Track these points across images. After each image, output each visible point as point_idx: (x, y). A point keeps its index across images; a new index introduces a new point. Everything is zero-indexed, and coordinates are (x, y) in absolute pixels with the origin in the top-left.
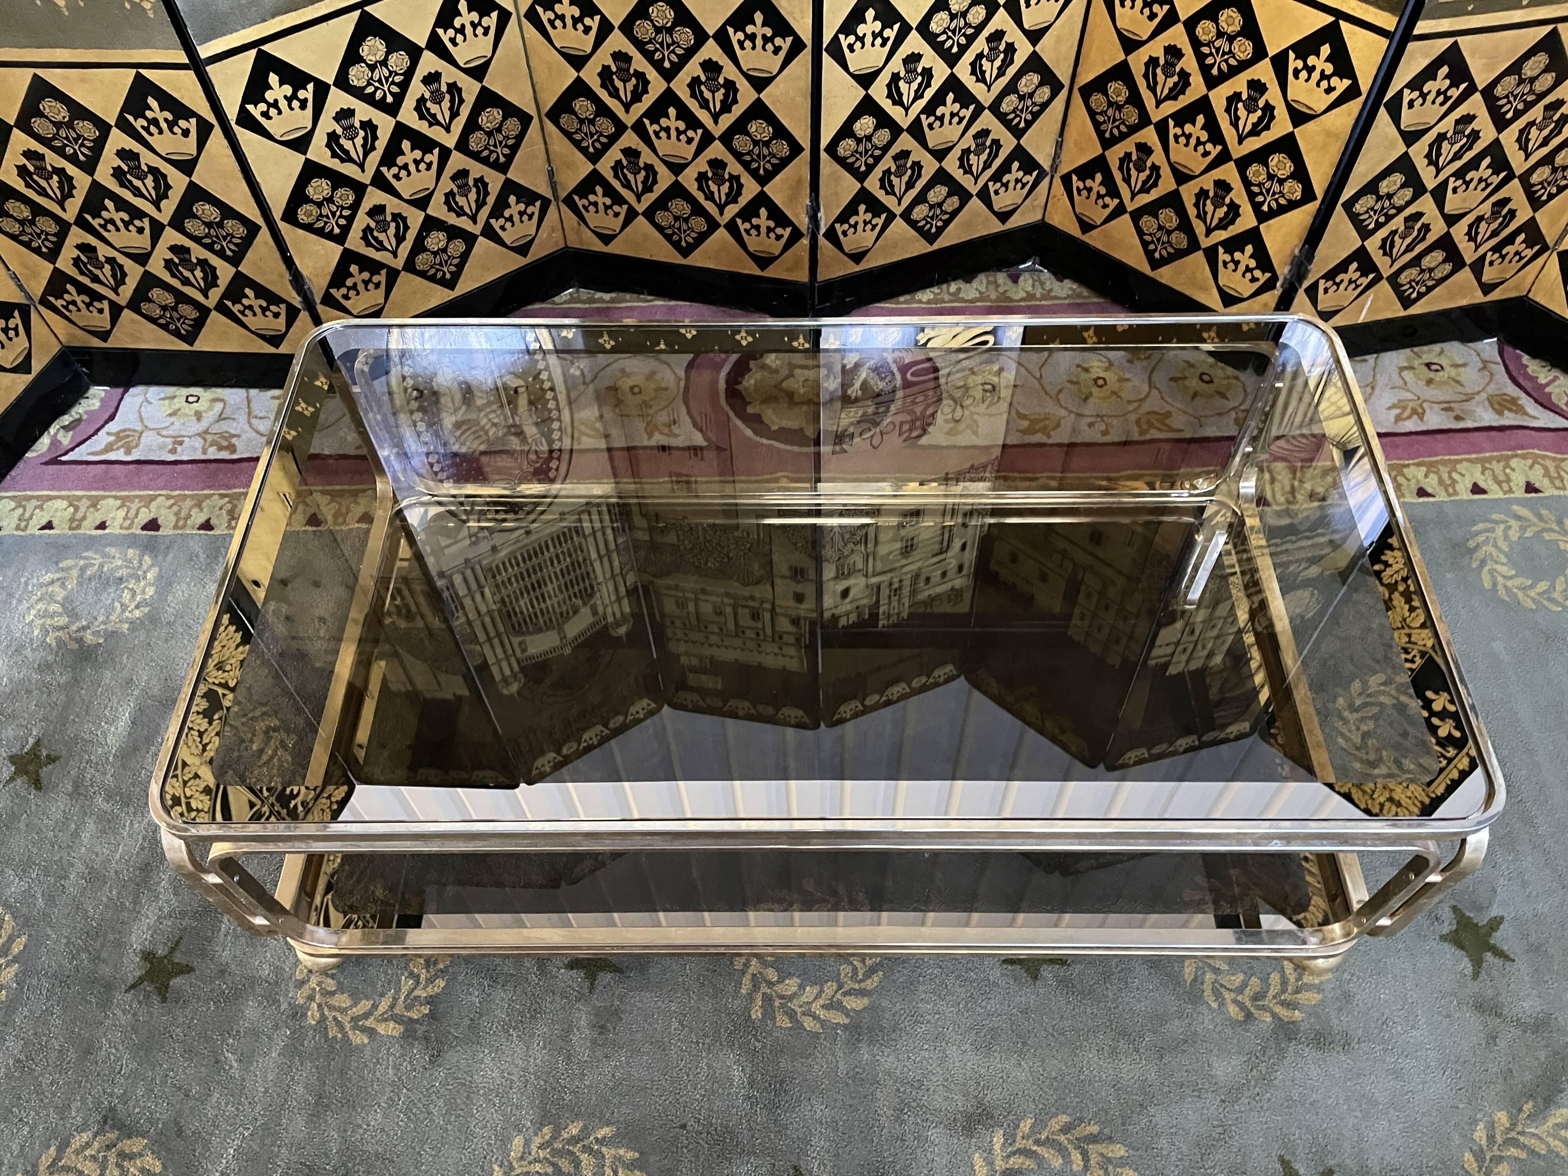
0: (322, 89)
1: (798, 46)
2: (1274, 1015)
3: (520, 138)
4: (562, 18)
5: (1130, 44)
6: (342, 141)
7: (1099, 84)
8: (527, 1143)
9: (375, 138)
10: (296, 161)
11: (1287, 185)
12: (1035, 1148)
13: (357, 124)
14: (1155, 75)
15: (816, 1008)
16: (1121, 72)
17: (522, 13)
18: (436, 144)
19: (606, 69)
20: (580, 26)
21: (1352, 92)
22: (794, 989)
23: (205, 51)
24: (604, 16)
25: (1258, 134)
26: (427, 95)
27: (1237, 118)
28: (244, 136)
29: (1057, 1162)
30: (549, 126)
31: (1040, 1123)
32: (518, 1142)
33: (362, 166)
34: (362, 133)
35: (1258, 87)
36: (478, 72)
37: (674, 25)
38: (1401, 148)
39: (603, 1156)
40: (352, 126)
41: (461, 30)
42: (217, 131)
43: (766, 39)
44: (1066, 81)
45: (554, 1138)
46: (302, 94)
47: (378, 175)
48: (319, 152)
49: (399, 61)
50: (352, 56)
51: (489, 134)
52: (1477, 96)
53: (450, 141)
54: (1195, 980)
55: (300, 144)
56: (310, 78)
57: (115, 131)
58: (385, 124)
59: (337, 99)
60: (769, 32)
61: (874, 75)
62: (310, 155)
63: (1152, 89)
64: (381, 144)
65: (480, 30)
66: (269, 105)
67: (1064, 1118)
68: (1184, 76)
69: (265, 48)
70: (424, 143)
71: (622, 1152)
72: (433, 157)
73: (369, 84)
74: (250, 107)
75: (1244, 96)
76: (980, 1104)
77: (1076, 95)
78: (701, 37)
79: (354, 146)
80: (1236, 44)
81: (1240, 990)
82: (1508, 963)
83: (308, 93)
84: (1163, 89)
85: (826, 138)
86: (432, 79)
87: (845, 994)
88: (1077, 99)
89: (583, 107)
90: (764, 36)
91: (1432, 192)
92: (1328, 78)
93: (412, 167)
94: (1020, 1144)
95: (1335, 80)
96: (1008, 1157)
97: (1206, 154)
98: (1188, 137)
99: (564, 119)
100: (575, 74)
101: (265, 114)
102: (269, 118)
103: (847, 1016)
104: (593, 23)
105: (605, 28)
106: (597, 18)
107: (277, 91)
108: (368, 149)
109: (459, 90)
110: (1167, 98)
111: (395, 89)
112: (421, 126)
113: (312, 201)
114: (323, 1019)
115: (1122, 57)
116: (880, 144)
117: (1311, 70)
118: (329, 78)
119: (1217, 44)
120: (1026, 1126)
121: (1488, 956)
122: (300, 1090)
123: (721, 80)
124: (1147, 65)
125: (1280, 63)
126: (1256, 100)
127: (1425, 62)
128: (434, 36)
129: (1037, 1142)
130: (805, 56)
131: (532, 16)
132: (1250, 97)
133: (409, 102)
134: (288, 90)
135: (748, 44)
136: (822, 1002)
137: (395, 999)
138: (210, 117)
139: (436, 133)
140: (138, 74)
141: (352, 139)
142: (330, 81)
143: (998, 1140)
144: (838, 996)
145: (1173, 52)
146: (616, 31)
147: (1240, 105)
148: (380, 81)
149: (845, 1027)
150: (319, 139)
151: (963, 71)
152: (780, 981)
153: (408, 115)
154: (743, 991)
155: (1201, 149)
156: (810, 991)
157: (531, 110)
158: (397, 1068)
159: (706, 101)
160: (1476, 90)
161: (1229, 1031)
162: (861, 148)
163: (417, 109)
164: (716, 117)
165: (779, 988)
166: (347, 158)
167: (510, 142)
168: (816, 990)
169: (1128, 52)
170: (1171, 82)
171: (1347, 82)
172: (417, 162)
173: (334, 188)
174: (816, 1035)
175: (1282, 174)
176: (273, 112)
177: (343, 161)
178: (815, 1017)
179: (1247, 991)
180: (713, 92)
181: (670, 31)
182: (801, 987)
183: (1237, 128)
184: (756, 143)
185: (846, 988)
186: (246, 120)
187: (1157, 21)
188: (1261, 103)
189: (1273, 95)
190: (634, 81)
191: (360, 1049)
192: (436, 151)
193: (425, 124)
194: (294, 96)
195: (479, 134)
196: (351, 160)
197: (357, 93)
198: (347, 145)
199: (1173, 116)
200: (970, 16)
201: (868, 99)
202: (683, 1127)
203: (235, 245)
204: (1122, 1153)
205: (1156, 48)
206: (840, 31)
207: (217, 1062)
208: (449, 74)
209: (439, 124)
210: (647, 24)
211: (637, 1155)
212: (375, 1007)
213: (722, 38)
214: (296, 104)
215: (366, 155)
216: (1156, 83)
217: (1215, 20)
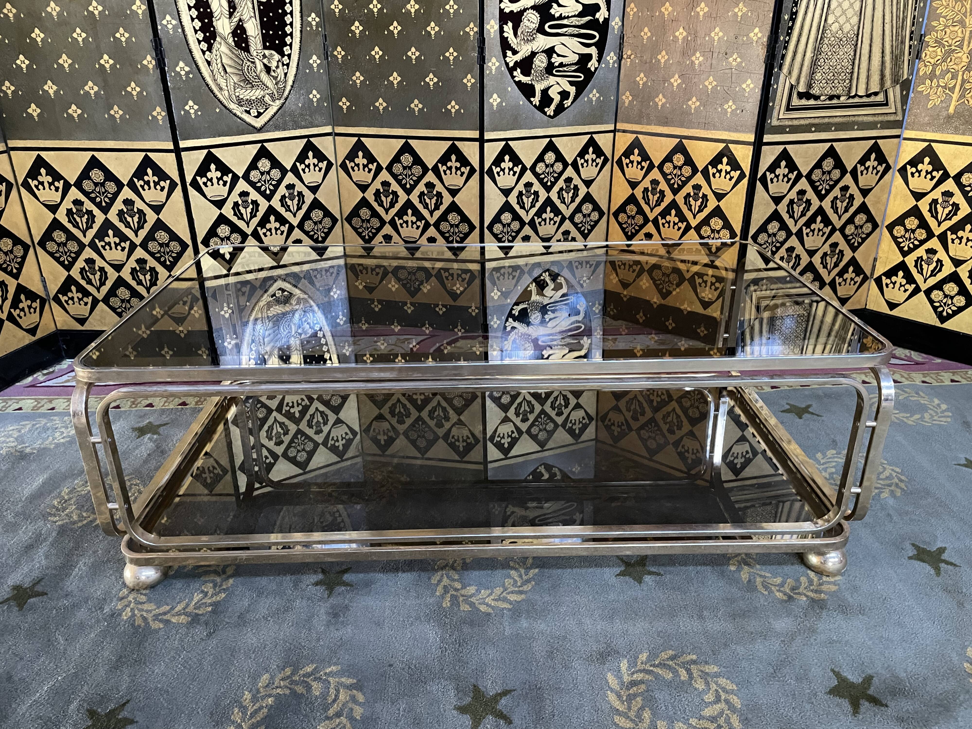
0: (235, 178)
1: (472, 171)
2: (807, 596)
3: (331, 229)
4: (358, 165)
5: (633, 185)
6: (241, 208)
7: (622, 209)
8: (272, 678)
9: (257, 210)
10: (215, 212)
11: (721, 233)
12: (651, 668)
13: (250, 201)
14: (648, 196)
15: (489, 600)
16: (632, 199)
17: (339, 164)
18: (287, 222)
19: (378, 191)
20: (366, 169)
21: (742, 176)
22: (473, 592)
23: (183, 144)
24: (378, 164)
25: (702, 211)
26: (287, 195)
27: (691, 206)
28: (192, 192)
29: (669, 676)
30: (346, 225)
31: (653, 655)
32: (266, 677)
33: (248, 224)
34: (251, 206)
35: (697, 187)
36: (314, 189)
37: (413, 165)
38: (773, 207)
39: (329, 682)
40: (247, 201)
41: (308, 166)
42: (179, 188)
43: (457, 169)
44: (606, 211)
45: (293, 674)
46: (225, 178)
47: (255, 231)
48: (227, 211)
49: (276, 174)
50: (253, 166)
51: (315, 223)
52: (804, 179)
53: (295, 222)
54: (749, 581)
55: (219, 204)
56: (230, 171)
57: (126, 188)
58: (264, 205)
59: (242, 186)
60: (458, 165)
61: (511, 190)
62: (223, 211)
63: (648, 204)
64: (260, 214)
65: (317, 169)
66: (208, 180)
67: (671, 652)
68: (662, 192)
69: (212, 150)
70: (282, 220)
71: (343, 680)
72: (285, 228)
73: (259, 182)
74: (198, 178)
75: (692, 194)
76: (609, 646)
77: (611, 216)
78: (425, 170)
79: (246, 212)
80: (683, 170)
81: (782, 585)
82: (957, 568)
83: (228, 178)
84: (653, 202)
85: (487, 222)
86: (290, 187)
87: (508, 593)
88: (612, 219)
89: (365, 213)
90: (456, 167)
91: (796, 234)
92: (729, 173)
93: (273, 231)
94: (639, 666)
95: (732, 173)
96: (633, 674)
97: (679, 229)
98: (669, 223)
99: (355, 221)
100: (362, 195)
101: (205, 184)
102: (207, 186)
103: (511, 604)
104: (373, 167)
105: (379, 169)
106: (375, 164)
107: (213, 174)
108: (253, 215)
109: (303, 196)
110: (655, 206)
111: (271, 188)
112: (282, 210)
113: (219, 236)
114: (134, 615)
115: (631, 192)
116: (515, 230)
117: (720, 171)
118: (240, 174)
119: (675, 172)
120: (644, 657)
121: (942, 565)
122: (106, 654)
123: (435, 193)
124: (643, 192)
125: (705, 173)
126: (698, 194)
127: (773, 158)
128: (294, 165)
129: (654, 666)
130: (476, 176)
131: (343, 166)
132: (695, 194)
133: (277, 196)
134: (219, 174)
135: (448, 172)
136: (492, 597)
137: (188, 605)
138: (177, 180)
139: (288, 216)
140: (146, 155)
141: (246, 208)
142: (241, 175)
143: (624, 665)
144: (504, 594)
145: (655, 182)
146: (384, 170)
147: (691, 199)
148: (265, 181)
149: (510, 610)
150: (229, 205)
151: (554, 195)
152: (464, 587)
153: (275, 202)
154: (438, 594)
155: (676, 227)
156: (484, 593)
157: (338, 216)
158: (181, 640)
159: (427, 204)
160: (802, 176)
161: (779, 605)
162: (505, 230)
163: (281, 201)
164: (431, 213)
165: (463, 592)
166: (241, 218)
167: (326, 230)
168: (489, 591)
169: (633, 189)
170: (656, 198)
171: (738, 172)
172: (276, 229)
173: (232, 233)
174: (489, 614)
175: (718, 228)
176: (209, 183)
177: (239, 218)
178: (487, 605)
179: (786, 585)
180: (431, 199)
181: (410, 168)
182: (478, 591)
183: (691, 211)
184: (452, 226)
185: (509, 590)
186: (195, 184)
187: (645, 170)
188: (701, 195)
189: (705, 189)
190: (391, 196)
191: (157, 631)
192: (287, 225)
193: (284, 209)
194: (221, 178)
195: (310, 222)
196: (243, 219)
197: (252, 184)
198: (243, 210)
199: (660, 214)
200: (555, 167)
201: (507, 203)
202: (391, 665)
203: (173, 257)
204: (716, 669)
205: (646, 183)
206: (492, 164)
207: (49, 641)
208: (300, 187)
209: (291, 211)
210: (399, 165)
211: (355, 681)
212: (172, 609)
213: (435, 170)
214: (221, 182)
215: (251, 218)
216: (649, 200)
217: (672, 161)
